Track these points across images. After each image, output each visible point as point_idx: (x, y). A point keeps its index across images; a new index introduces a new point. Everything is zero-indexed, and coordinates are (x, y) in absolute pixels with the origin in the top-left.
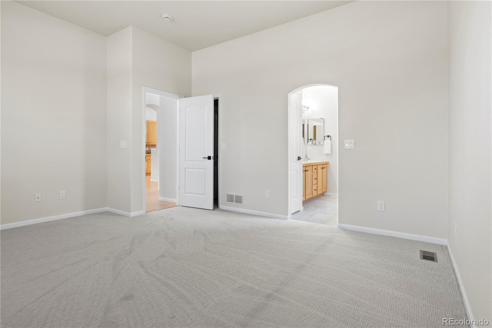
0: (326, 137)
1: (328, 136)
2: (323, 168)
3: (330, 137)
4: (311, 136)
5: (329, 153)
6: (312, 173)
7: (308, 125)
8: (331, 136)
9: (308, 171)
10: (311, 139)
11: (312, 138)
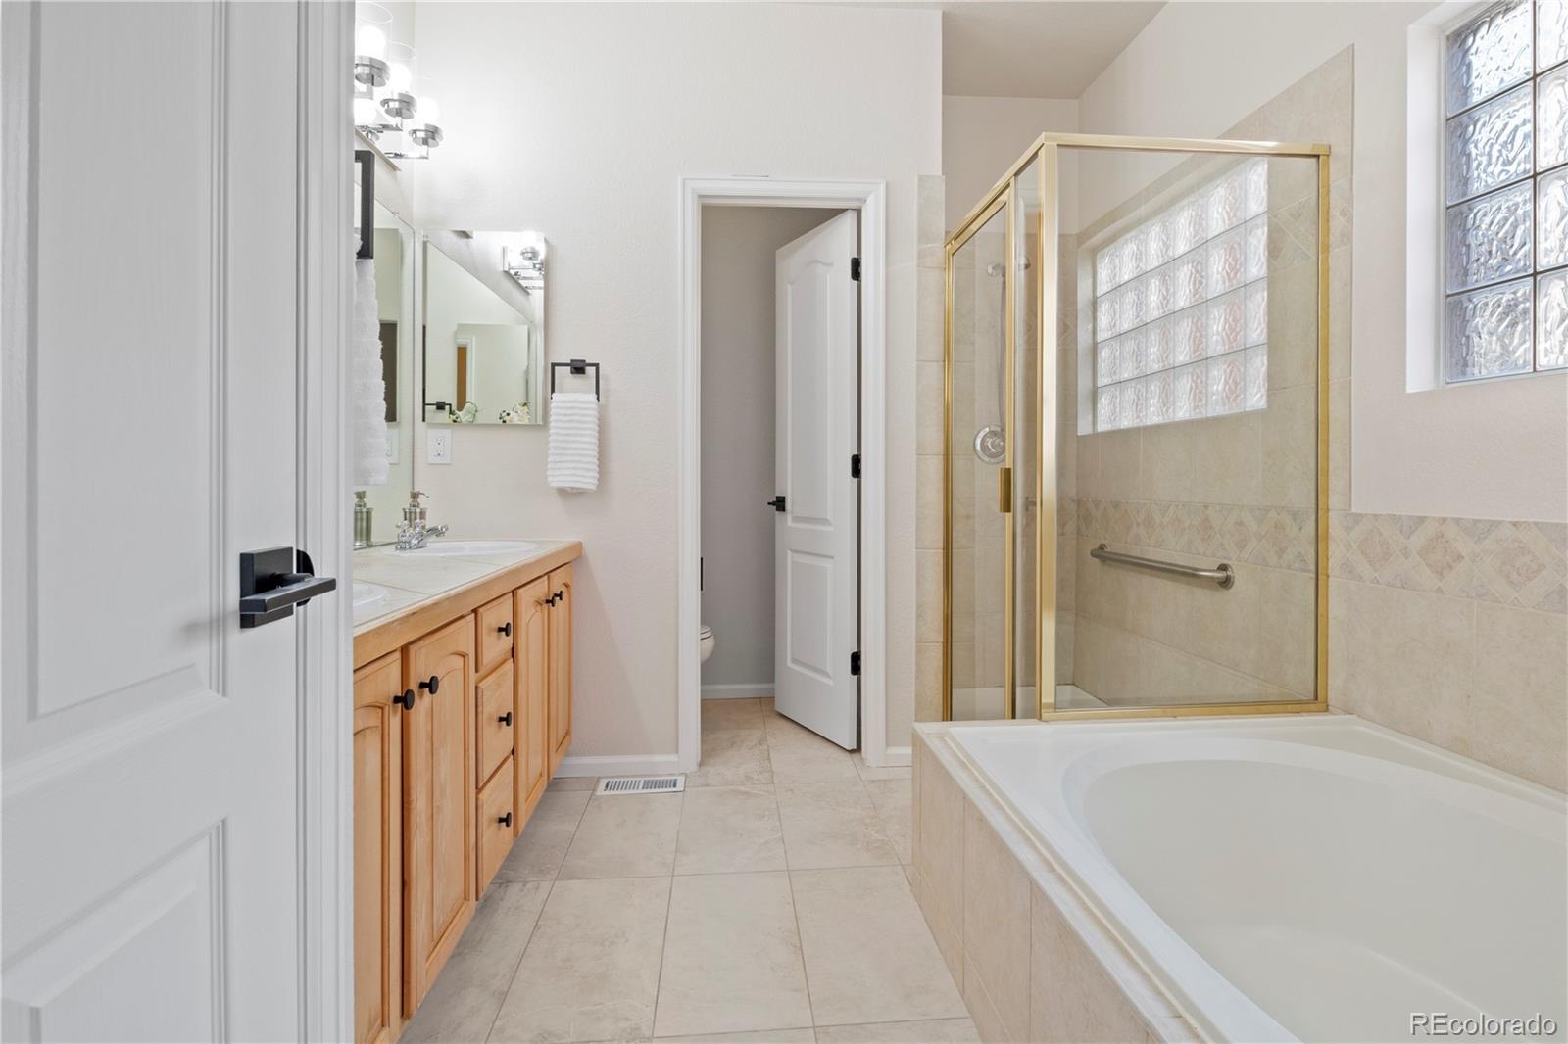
0: (563, 373)
1: (578, 368)
2: (551, 602)
3: (591, 371)
4: (443, 388)
5: (588, 480)
6: (473, 676)
7: (424, 328)
8: (597, 366)
9: (431, 685)
10: (440, 406)
11: (451, 398)
